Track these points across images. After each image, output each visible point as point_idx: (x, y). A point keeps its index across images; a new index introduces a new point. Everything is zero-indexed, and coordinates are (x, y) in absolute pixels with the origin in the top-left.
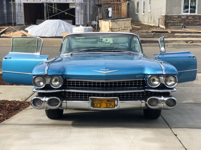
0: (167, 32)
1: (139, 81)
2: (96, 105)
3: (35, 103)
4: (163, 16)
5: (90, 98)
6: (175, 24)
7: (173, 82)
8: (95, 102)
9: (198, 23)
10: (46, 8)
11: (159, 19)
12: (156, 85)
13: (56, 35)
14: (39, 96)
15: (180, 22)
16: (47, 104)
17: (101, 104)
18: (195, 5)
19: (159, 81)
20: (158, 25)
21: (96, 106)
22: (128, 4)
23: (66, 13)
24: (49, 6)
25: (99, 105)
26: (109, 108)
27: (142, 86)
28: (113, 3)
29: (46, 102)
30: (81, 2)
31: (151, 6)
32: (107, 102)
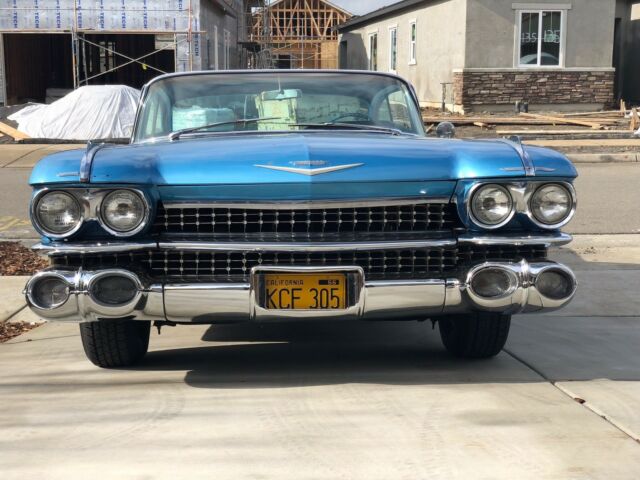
0: (471, 124)
1: (435, 208)
2: (275, 298)
3: (42, 294)
4: (456, 74)
5: (253, 269)
6: (496, 99)
7: (562, 209)
8: (271, 288)
9: (569, 97)
10: (78, 50)
11: (444, 85)
12: (500, 219)
13: (111, 134)
14: (58, 269)
15: (510, 94)
16: (89, 298)
17: (296, 294)
18: (558, 40)
19: (511, 203)
20: (440, 106)
21: (277, 303)
22: (344, 44)
23: (144, 66)
24: (86, 43)
25: (287, 299)
26: (327, 307)
27: (445, 226)
28: (295, 41)
29: (86, 288)
30: (194, 31)
31: (417, 46)
32: (319, 288)
